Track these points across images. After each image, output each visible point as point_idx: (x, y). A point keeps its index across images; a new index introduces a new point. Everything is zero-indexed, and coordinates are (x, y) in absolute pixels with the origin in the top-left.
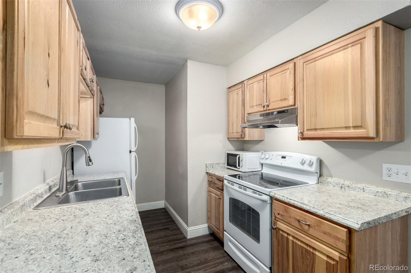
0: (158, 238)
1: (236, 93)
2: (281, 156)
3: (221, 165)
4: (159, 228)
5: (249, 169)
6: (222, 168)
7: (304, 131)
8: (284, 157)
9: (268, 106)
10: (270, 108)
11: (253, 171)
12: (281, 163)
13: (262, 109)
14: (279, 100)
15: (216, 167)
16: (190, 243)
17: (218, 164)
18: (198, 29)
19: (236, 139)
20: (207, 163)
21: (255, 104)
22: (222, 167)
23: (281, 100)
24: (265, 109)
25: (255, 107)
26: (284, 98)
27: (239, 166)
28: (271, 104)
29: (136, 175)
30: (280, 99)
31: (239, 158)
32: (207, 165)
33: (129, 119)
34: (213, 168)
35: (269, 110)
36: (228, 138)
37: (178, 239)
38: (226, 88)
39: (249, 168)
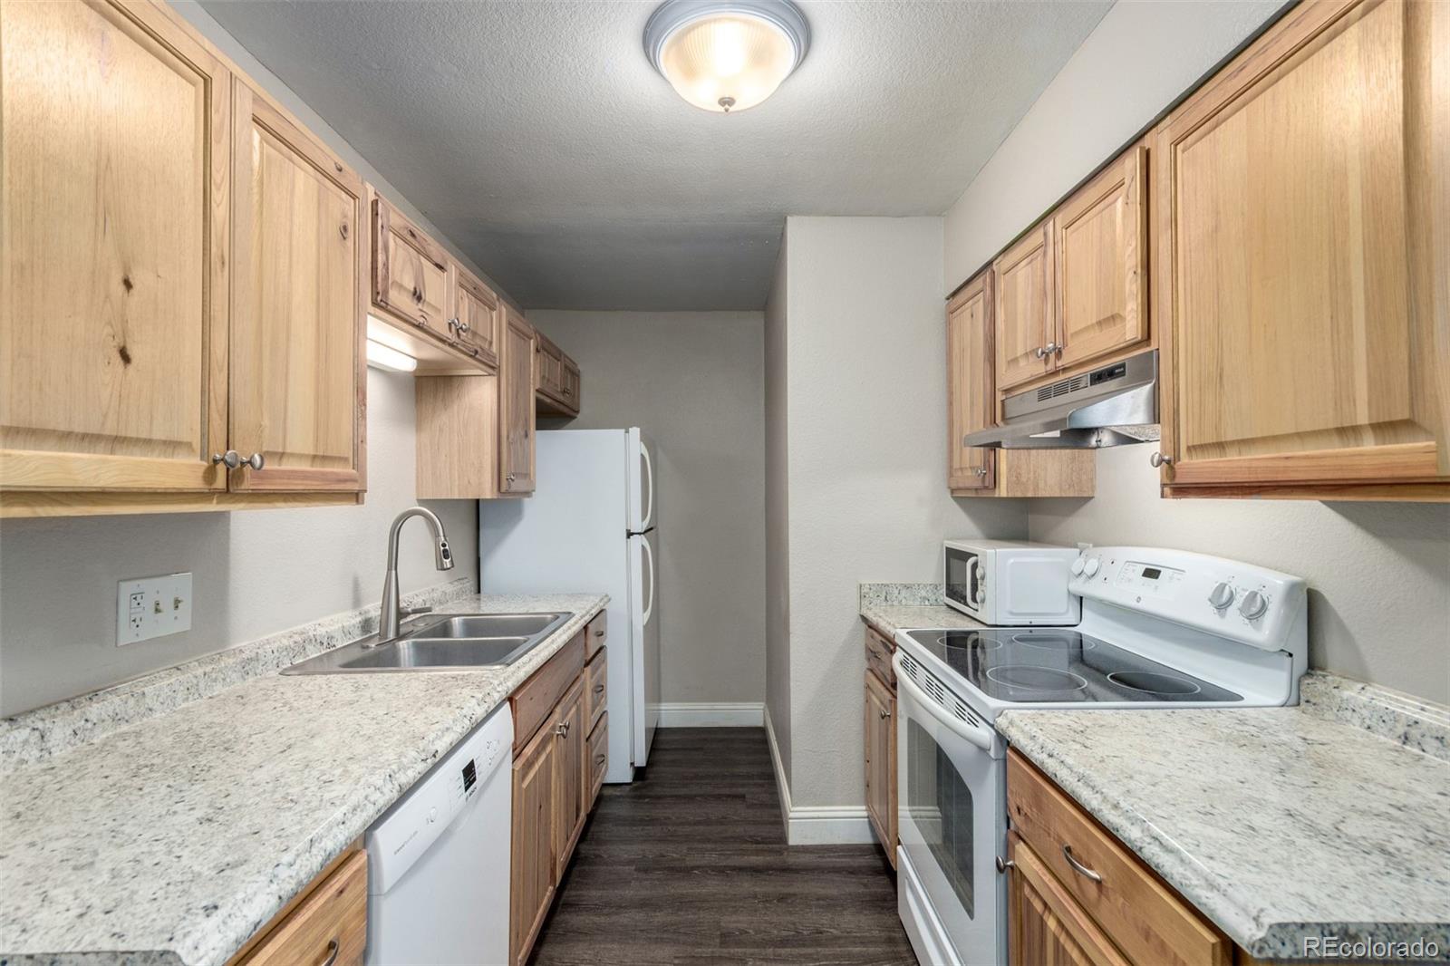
0: (698, 823)
1: (967, 314)
2: (1142, 569)
3: (923, 593)
4: (717, 792)
5: (1012, 613)
6: (927, 603)
7: (1177, 457)
8: (1151, 573)
9: (1059, 354)
10: (1066, 360)
11: (1033, 624)
12: (1139, 599)
13: (1041, 369)
14: (1093, 325)
15: (900, 597)
16: (792, 860)
17: (907, 587)
18: (722, 109)
19: (972, 494)
20: (866, 581)
21: (1020, 351)
22: (925, 598)
23: (1100, 323)
24: (1050, 367)
25: (1022, 363)
26: (1109, 315)
27: (974, 600)
28: (1071, 344)
29: (645, 609)
30: (1094, 321)
31: (975, 566)
32: (865, 590)
33: (623, 431)
34: (890, 603)
35: (1065, 370)
36: (953, 491)
37: (759, 839)
38: (944, 297)
39: (1014, 611)
